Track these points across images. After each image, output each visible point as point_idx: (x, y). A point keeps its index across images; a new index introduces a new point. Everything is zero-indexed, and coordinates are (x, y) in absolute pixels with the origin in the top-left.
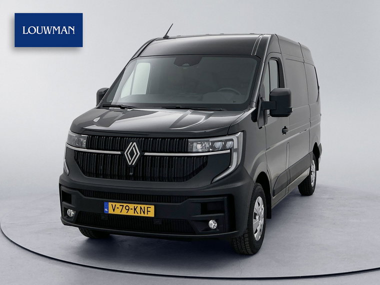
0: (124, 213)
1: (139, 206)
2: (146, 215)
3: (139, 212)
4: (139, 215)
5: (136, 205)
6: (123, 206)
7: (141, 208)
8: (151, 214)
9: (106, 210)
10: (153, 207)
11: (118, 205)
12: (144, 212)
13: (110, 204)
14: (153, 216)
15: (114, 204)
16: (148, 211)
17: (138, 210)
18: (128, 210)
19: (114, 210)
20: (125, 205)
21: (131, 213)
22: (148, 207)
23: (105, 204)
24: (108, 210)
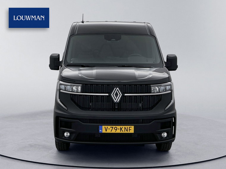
0: (114, 131)
1: (124, 127)
2: (128, 132)
3: (124, 130)
4: (124, 132)
5: (122, 127)
6: (113, 127)
7: (125, 128)
8: (132, 131)
9: (101, 131)
10: (133, 127)
11: (109, 127)
12: (127, 131)
13: (103, 127)
14: (133, 132)
15: (106, 127)
16: (129, 130)
17: (123, 129)
18: (116, 130)
19: (106, 131)
20: (114, 127)
21: (118, 131)
22: (129, 127)
23: (100, 127)
24: (102, 130)
